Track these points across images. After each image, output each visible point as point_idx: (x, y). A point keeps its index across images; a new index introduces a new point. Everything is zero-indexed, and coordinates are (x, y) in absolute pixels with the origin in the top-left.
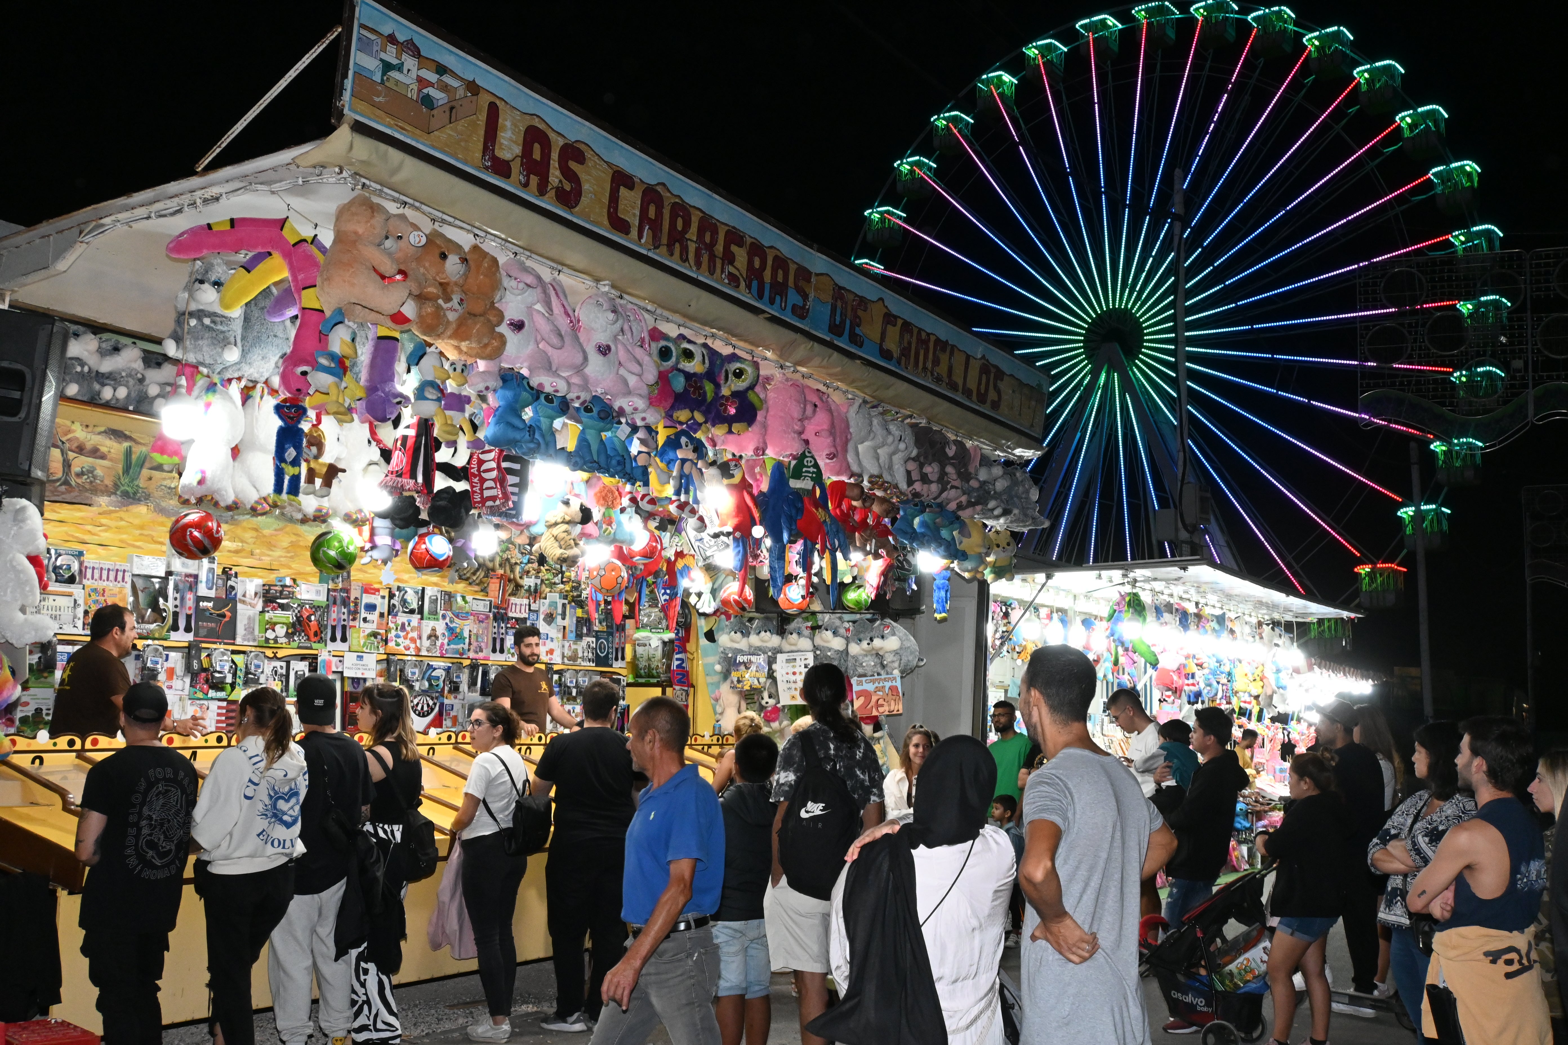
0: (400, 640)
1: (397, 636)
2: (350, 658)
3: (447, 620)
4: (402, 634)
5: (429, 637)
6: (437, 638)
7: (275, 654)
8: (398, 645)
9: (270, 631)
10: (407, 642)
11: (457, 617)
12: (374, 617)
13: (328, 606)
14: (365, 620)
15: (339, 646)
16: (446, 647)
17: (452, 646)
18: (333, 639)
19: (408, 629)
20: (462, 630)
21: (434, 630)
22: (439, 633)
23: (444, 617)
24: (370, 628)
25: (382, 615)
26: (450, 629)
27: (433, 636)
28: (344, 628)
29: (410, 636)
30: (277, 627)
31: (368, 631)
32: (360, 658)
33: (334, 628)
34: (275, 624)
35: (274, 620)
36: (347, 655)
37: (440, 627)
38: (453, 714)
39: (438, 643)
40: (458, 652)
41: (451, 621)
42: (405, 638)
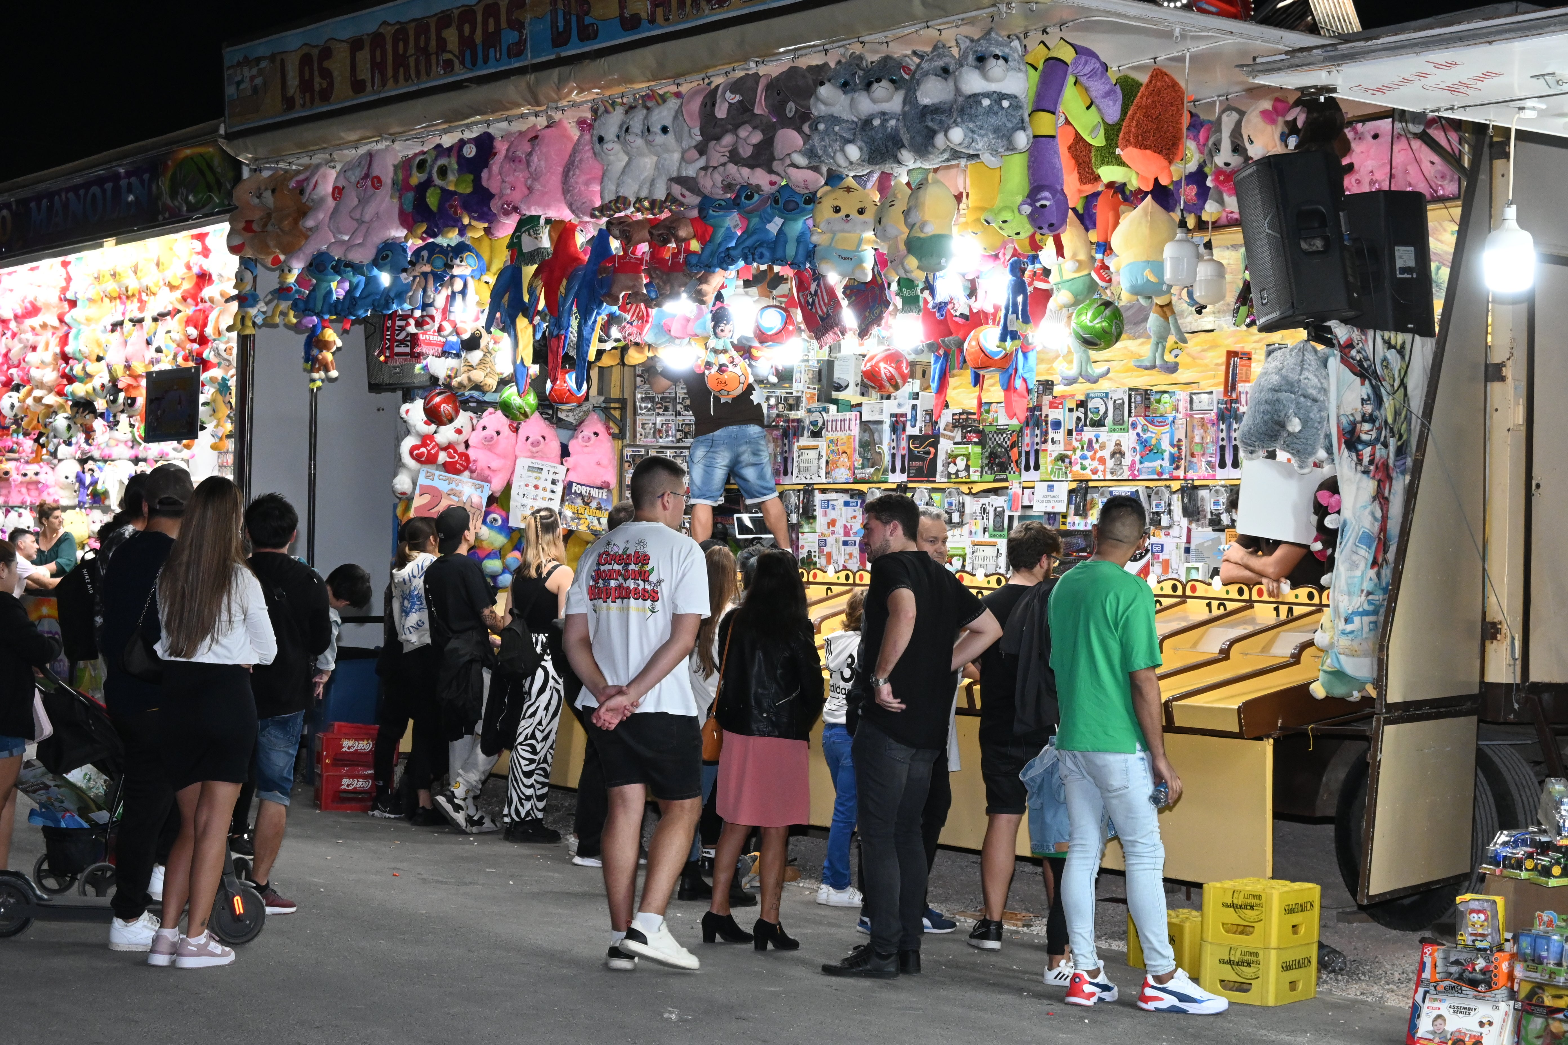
0: (1086, 463)
1: (1084, 457)
2: (1041, 488)
3: (1139, 429)
4: (1089, 454)
5: (1113, 455)
6: (1122, 454)
7: (970, 489)
8: (1084, 468)
9: (952, 465)
10: (1095, 463)
11: (1152, 423)
12: (1060, 435)
13: (1021, 430)
14: (1053, 442)
15: (1032, 475)
16: (1138, 466)
17: (1146, 464)
18: (1027, 468)
19: (1096, 446)
20: (1159, 440)
21: (1118, 444)
22: (1124, 448)
23: (1134, 426)
24: (1059, 449)
25: (1070, 433)
26: (1144, 443)
27: (1118, 453)
28: (1037, 452)
29: (1098, 455)
30: (958, 460)
31: (1055, 454)
32: (1051, 487)
33: (1027, 454)
34: (956, 456)
35: (955, 453)
36: (1038, 485)
37: (1128, 440)
38: (1162, 556)
39: (1127, 461)
40: (1154, 471)
41: (1144, 431)
42: (1093, 459)
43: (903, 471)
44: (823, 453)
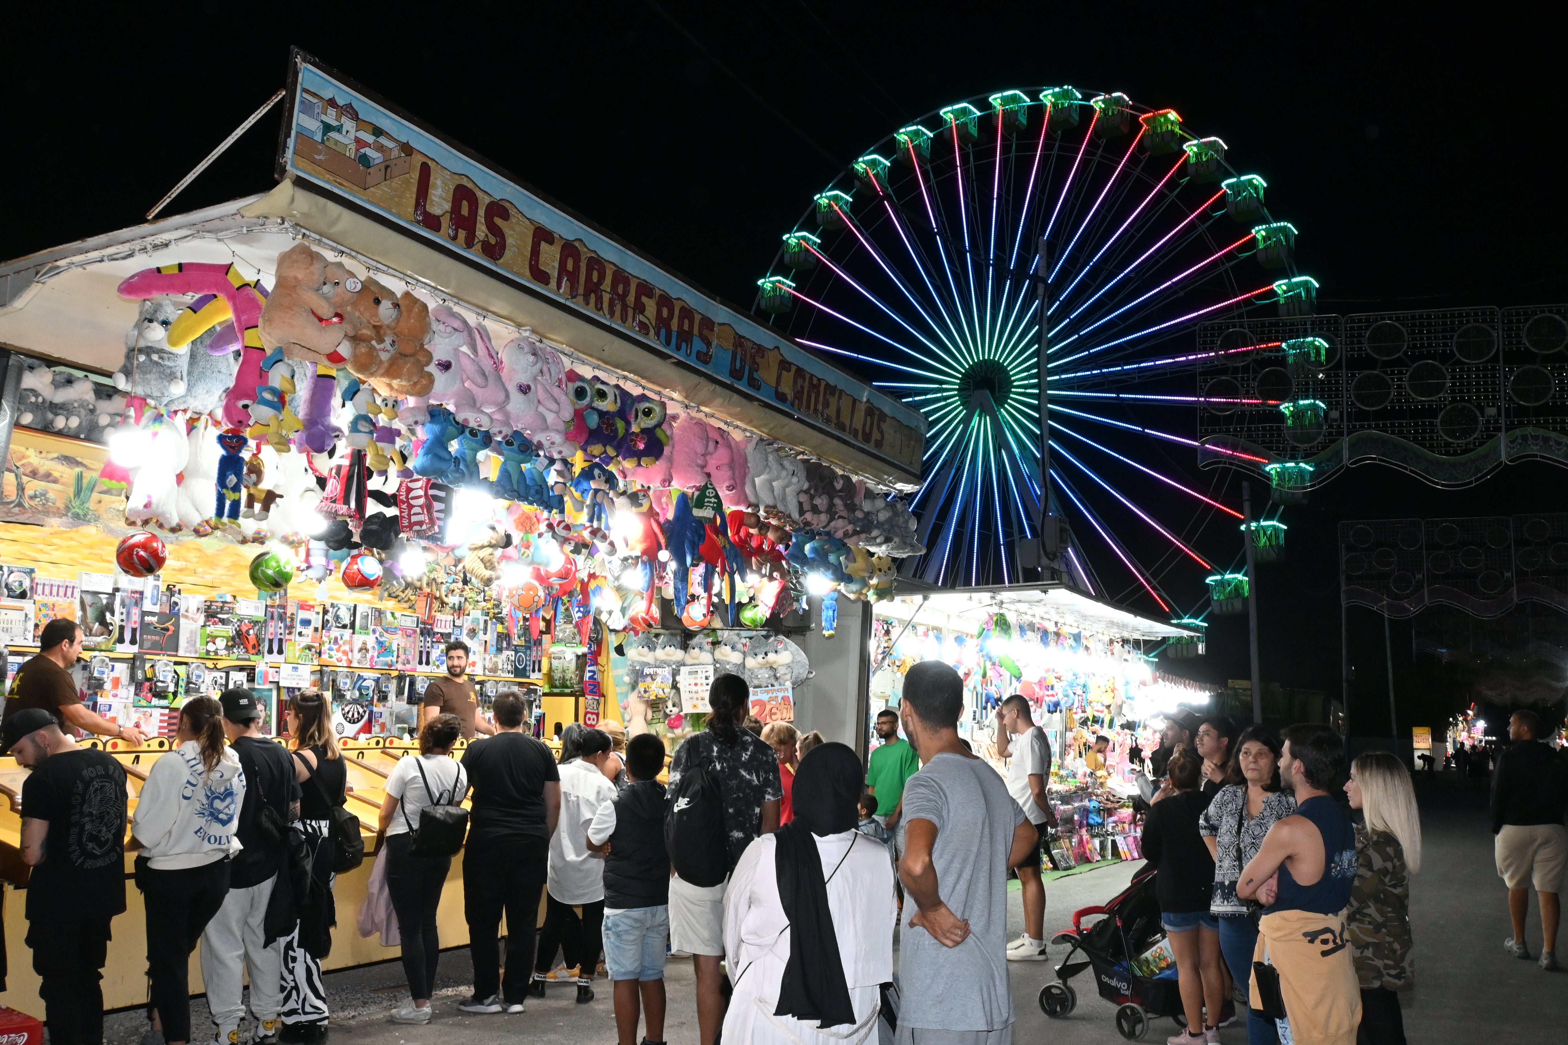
0: (333, 653)
1: (330, 649)
2: (286, 669)
3: (377, 635)
4: (335, 647)
5: (360, 650)
6: (367, 651)
7: (215, 665)
8: (331, 657)
9: (210, 644)
10: (340, 655)
11: (387, 631)
12: (309, 631)
13: (265, 621)
14: (300, 634)
15: (275, 657)
16: (376, 659)
17: (382, 659)
18: (270, 651)
19: (341, 642)
20: (391, 644)
21: (365, 643)
22: (369, 647)
23: (374, 631)
24: (305, 641)
25: (316, 629)
26: (380, 643)
27: (364, 649)
28: (281, 641)
29: (342, 649)
30: (218, 641)
31: (303, 645)
32: (296, 669)
33: (271, 641)
34: (216, 637)
35: (215, 634)
36: (283, 666)
37: (371, 640)
38: (381, 720)
39: (369, 656)
40: (387, 664)
41: (381, 636)
42: (338, 650)
43: (133, 642)
44: (31, 615)
